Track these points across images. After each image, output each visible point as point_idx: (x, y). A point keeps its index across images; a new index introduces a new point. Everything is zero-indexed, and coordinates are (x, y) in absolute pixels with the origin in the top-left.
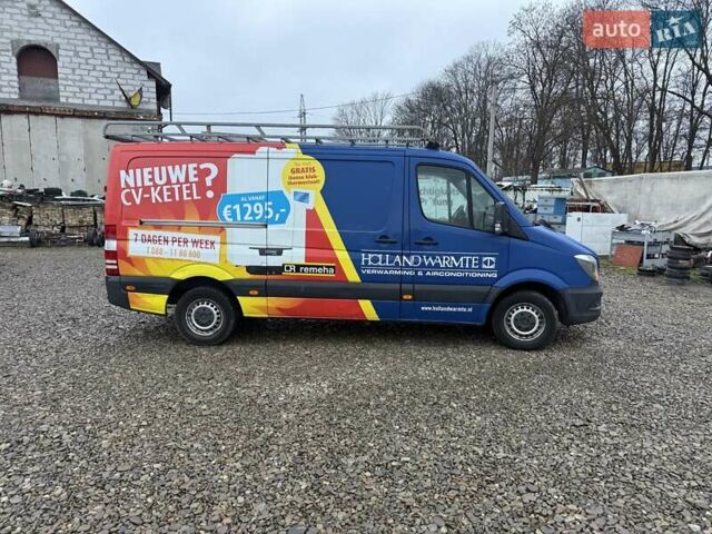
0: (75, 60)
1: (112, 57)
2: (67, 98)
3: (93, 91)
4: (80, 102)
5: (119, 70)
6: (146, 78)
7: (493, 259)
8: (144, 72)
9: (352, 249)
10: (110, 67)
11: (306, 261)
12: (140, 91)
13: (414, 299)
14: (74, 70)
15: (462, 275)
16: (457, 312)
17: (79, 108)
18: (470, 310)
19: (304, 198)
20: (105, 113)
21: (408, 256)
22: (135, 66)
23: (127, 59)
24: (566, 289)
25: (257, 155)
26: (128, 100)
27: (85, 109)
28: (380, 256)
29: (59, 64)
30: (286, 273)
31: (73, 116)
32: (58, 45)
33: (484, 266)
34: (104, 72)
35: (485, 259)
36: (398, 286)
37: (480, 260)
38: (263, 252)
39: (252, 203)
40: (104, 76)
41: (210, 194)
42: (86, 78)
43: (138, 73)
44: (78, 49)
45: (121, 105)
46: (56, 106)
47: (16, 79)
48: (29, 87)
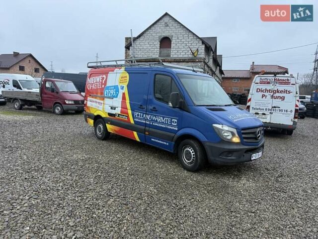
0: (177, 40)
1: (190, 38)
2: (173, 55)
3: (181, 52)
4: (177, 56)
5: (192, 42)
6: (201, 44)
7: (176, 120)
8: (201, 42)
9: (132, 110)
10: (188, 42)
11: (121, 113)
12: (198, 50)
13: (149, 135)
14: (176, 44)
15: (164, 126)
16: (163, 144)
17: (176, 59)
18: (168, 144)
19: (122, 88)
20: (184, 60)
21: (148, 115)
22: (198, 40)
23: (195, 37)
24: (206, 142)
25: (114, 72)
26: (193, 54)
27: (178, 59)
28: (140, 114)
29: (172, 43)
30: (116, 117)
31: (174, 62)
32: (172, 36)
33: (173, 124)
34: (186, 44)
35: (173, 120)
36: (144, 127)
37: (171, 120)
38: (112, 108)
39: (111, 90)
40: (186, 46)
41: (103, 86)
42: (180, 47)
43: (199, 43)
44: (179, 36)
45: (191, 56)
46: (169, 58)
47: (158, 50)
48: (163, 52)
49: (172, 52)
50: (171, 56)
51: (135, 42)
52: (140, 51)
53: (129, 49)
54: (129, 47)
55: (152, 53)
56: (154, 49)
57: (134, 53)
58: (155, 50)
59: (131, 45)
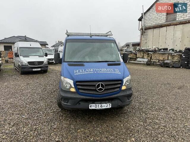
17: (182, 21)
27: (184, 21)
31: (179, 24)
46: (175, 22)
47: (165, 16)
48: (169, 18)
49: (177, 16)
50: (177, 19)
51: (146, 14)
52: (150, 20)
53: (141, 21)
54: (141, 19)
55: (159, 20)
56: (161, 16)
57: (145, 23)
58: (163, 17)
59: (143, 17)
